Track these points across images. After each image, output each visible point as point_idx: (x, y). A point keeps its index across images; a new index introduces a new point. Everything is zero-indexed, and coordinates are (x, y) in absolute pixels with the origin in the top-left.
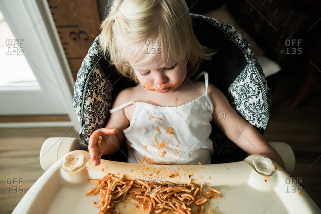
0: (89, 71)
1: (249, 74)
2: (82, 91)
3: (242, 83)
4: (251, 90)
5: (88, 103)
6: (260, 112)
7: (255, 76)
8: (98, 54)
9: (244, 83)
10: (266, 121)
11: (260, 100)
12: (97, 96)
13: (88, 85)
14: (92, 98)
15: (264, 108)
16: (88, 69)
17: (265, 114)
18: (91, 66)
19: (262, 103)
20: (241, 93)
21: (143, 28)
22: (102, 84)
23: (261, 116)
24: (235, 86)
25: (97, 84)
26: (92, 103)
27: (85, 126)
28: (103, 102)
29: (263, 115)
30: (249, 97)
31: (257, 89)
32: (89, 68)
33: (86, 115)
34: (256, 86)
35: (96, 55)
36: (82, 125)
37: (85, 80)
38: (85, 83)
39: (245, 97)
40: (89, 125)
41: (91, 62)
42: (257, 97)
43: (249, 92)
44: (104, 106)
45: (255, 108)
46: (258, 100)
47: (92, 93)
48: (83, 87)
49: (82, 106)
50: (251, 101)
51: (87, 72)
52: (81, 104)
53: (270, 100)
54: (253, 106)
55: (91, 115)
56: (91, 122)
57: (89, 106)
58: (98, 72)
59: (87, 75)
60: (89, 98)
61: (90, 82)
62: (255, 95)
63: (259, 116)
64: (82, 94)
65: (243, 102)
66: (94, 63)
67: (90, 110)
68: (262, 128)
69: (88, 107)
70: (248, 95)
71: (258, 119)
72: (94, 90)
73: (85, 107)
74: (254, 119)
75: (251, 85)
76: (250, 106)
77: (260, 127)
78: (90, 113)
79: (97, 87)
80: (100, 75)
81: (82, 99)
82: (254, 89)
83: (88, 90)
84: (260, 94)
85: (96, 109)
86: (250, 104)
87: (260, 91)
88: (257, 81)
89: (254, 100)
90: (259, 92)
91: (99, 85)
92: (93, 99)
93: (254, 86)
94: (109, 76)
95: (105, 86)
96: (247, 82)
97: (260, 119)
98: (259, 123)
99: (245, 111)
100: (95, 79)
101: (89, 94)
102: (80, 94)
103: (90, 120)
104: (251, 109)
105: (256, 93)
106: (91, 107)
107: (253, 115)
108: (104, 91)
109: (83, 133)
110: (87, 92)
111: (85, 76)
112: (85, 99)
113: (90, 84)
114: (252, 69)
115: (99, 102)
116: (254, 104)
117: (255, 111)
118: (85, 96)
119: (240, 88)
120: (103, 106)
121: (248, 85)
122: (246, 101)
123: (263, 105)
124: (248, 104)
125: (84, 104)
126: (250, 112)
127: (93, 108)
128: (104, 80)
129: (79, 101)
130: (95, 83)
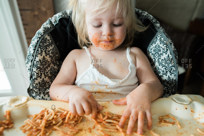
0: (42, 36)
1: (158, 38)
2: (35, 50)
3: (154, 45)
4: (161, 49)
5: (37, 59)
6: (170, 65)
7: (163, 38)
8: (50, 27)
9: (155, 45)
11: (168, 55)
13: (39, 45)
14: (41, 55)
15: (172, 61)
16: (41, 34)
17: (174, 67)
18: (44, 33)
19: (171, 58)
20: (154, 53)
22: (51, 48)
23: (172, 69)
24: (150, 49)
26: (41, 59)
27: (33, 80)
29: (173, 68)
30: (161, 54)
31: (165, 47)
32: (42, 34)
33: (35, 69)
34: (165, 45)
35: (48, 28)
36: (30, 79)
37: (38, 41)
38: (37, 44)
39: (158, 56)
40: (36, 79)
41: (44, 31)
42: (166, 54)
43: (160, 51)
44: (51, 66)
45: (166, 63)
46: (167, 55)
47: (42, 51)
48: (36, 46)
49: (33, 62)
50: (162, 57)
51: (40, 36)
52: (32, 60)
54: (164, 61)
55: (39, 70)
56: (38, 76)
57: (38, 62)
58: (48, 38)
59: (40, 38)
60: (39, 55)
61: (41, 43)
62: (164, 52)
63: (170, 69)
64: (34, 52)
65: (157, 60)
66: (46, 32)
67: (38, 65)
68: (175, 80)
69: (37, 63)
70: (159, 53)
71: (170, 72)
72: (43, 50)
73: (35, 62)
74: (167, 72)
75: (161, 45)
76: (162, 61)
77: (173, 79)
78: (38, 68)
79: (47, 48)
80: (50, 41)
81: (33, 56)
82: (163, 48)
83: (39, 49)
84: (169, 51)
85: (43, 65)
86: (162, 60)
87: (168, 48)
88: (165, 42)
89: (165, 56)
90: (167, 50)
92: (42, 57)
93: (163, 45)
94: (58, 44)
95: (53, 49)
96: (158, 44)
97: (172, 72)
98: (171, 75)
99: (159, 66)
100: (45, 42)
101: (40, 52)
102: (32, 52)
103: (37, 74)
104: (163, 63)
105: (165, 51)
106: (39, 63)
107: (165, 69)
109: (31, 88)
110: (38, 50)
111: (38, 39)
112: (36, 56)
113: (41, 44)
114: (160, 35)
115: (47, 60)
116: (165, 59)
117: (166, 65)
118: (36, 53)
119: (153, 49)
120: (49, 66)
121: (159, 46)
122: (159, 58)
123: (172, 59)
124: (160, 60)
125: (34, 60)
126: (163, 66)
127: (41, 64)
128: (53, 46)
129: (31, 58)
130: (45, 45)
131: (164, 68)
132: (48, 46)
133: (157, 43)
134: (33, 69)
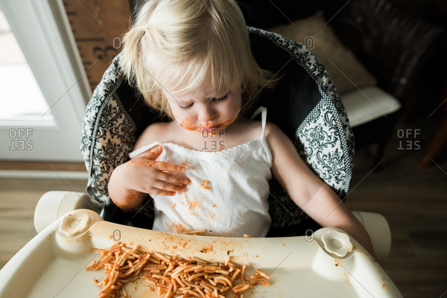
0: (102, 103)
1: (323, 113)
2: (92, 130)
3: (313, 125)
4: (325, 136)
5: (99, 146)
6: (338, 167)
7: (331, 115)
8: (116, 80)
9: (315, 125)
10: (348, 180)
11: (337, 149)
12: (113, 137)
13: (100, 121)
14: (105, 139)
15: (343, 161)
16: (100, 100)
17: (345, 170)
18: (106, 95)
19: (341, 155)
20: (312, 139)
21: (186, 43)
22: (120, 121)
23: (340, 173)
24: (304, 129)
25: (113, 120)
26: (105, 145)
27: (95, 176)
28: (121, 145)
29: (343, 172)
30: (323, 145)
31: (333, 134)
32: (103, 99)
33: (97, 162)
34: (333, 130)
35: (112, 81)
36: (91, 176)
37: (96, 114)
38: (96, 119)
39: (317, 145)
40: (101, 175)
41: (106, 91)
42: (333, 146)
43: (323, 138)
45: (331, 162)
46: (334, 149)
47: (105, 132)
48: (94, 124)
49: (92, 150)
50: (325, 151)
51: (99, 104)
52: (90, 147)
53: (353, 150)
54: (328, 158)
56: (103, 172)
57: (101, 150)
58: (114, 104)
59: (99, 107)
60: (101, 139)
61: (103, 118)
62: (330, 143)
63: (337, 173)
64: (92, 134)
65: (315, 152)
66: (109, 92)
67: (102, 156)
68: (343, 190)
69: (100, 152)
70: (321, 142)
71: (336, 178)
72: (107, 128)
73: (96, 151)
74: (331, 177)
75: (326, 129)
76: (325, 157)
77: (340, 189)
78: (102, 159)
79: (113, 124)
80: (118, 108)
81: (91, 140)
82: (329, 134)
83: (100, 128)
84: (338, 142)
85: (110, 154)
86: (324, 155)
87: (338, 137)
88: (334, 123)
89: (329, 150)
90: (336, 139)
91: (115, 122)
92: (106, 141)
93: (330, 129)
94: (130, 110)
95: (124, 123)
96: (320, 124)
97: (339, 178)
98: (337, 183)
99: (318, 165)
100: (110, 114)
101: (102, 134)
102: (89, 133)
103: (101, 168)
104: (326, 162)
105: (332, 140)
106: (103, 151)
107: (329, 171)
108: (122, 130)
109: (93, 186)
110: (98, 131)
111: (97, 109)
112: (95, 140)
113: (102, 120)
114: (327, 106)
115: (115, 145)
116: (330, 155)
117: (331, 166)
118: (97, 135)
119: (310, 132)
120: (121, 150)
121: (322, 128)
122: (319, 151)
123: (343, 157)
124: (321, 155)
125: (94, 148)
126: (325, 166)
127: (107, 153)
128: (123, 116)
129: (88, 142)
130: (110, 119)
131: (326, 169)
132: (115, 120)
133: (318, 122)
134: (94, 161)
